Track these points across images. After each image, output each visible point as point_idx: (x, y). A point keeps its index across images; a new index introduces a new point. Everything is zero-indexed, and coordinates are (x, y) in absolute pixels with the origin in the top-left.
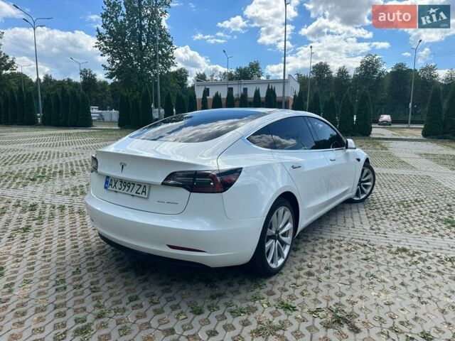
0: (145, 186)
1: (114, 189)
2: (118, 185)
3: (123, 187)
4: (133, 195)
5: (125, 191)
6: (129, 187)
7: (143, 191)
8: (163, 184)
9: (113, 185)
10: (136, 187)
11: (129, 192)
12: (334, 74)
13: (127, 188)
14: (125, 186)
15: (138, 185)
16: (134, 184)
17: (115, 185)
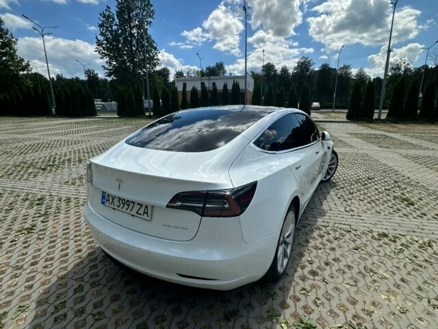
0: (146, 207)
1: (112, 206)
2: (116, 201)
3: (122, 205)
4: (133, 216)
5: (124, 210)
6: (129, 205)
7: (144, 212)
8: (167, 206)
9: (111, 201)
10: (137, 207)
11: (128, 211)
12: (279, 72)
13: (126, 207)
14: (124, 204)
15: (138, 204)
16: (134, 203)
17: (113, 202)
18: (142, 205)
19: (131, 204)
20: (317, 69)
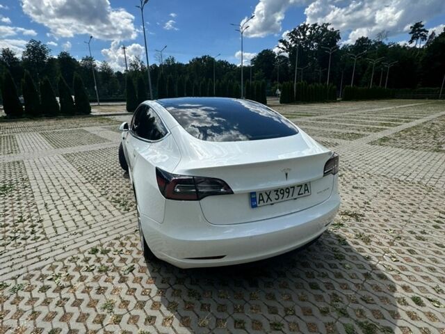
0: (306, 185)
1: (269, 202)
4: (295, 199)
5: (284, 199)
6: (289, 192)
7: (305, 190)
10: (297, 190)
11: (290, 197)
13: (286, 194)
14: (283, 194)
15: (298, 186)
16: (294, 187)
17: (269, 198)
18: (301, 186)
19: (291, 190)
20: (56, 57)
